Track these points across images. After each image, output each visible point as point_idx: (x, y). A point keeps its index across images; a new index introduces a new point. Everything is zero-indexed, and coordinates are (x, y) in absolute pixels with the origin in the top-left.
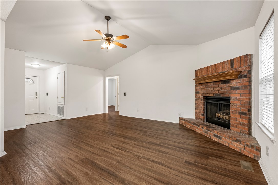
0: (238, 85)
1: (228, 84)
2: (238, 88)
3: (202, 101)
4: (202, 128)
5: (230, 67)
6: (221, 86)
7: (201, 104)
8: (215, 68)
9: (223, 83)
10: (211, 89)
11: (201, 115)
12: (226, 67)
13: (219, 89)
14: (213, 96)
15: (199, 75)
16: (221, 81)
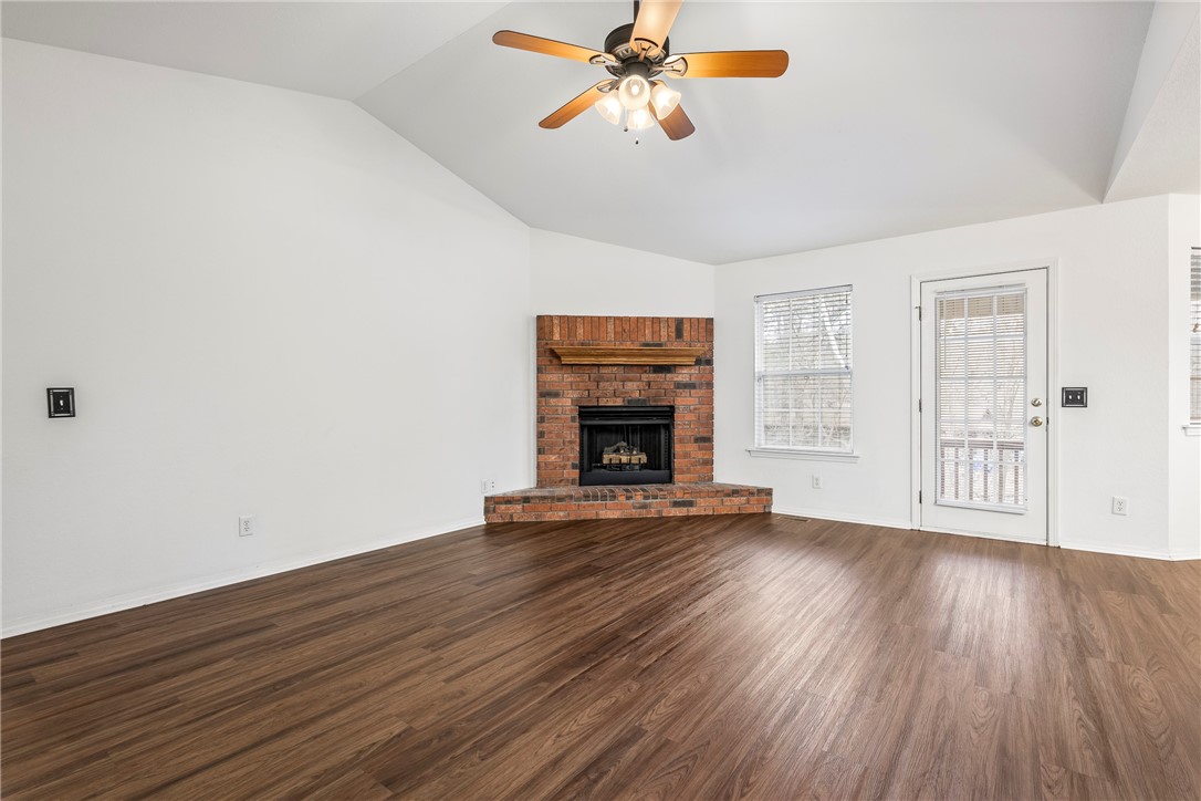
0: (693, 380)
1: (668, 375)
2: (692, 386)
3: (573, 419)
4: (628, 498)
5: (673, 335)
6: (647, 378)
7: (572, 433)
8: (627, 327)
9: (655, 372)
10: (614, 383)
11: (569, 466)
12: (664, 333)
13: (642, 385)
14: (621, 404)
15: (557, 337)
16: (650, 366)
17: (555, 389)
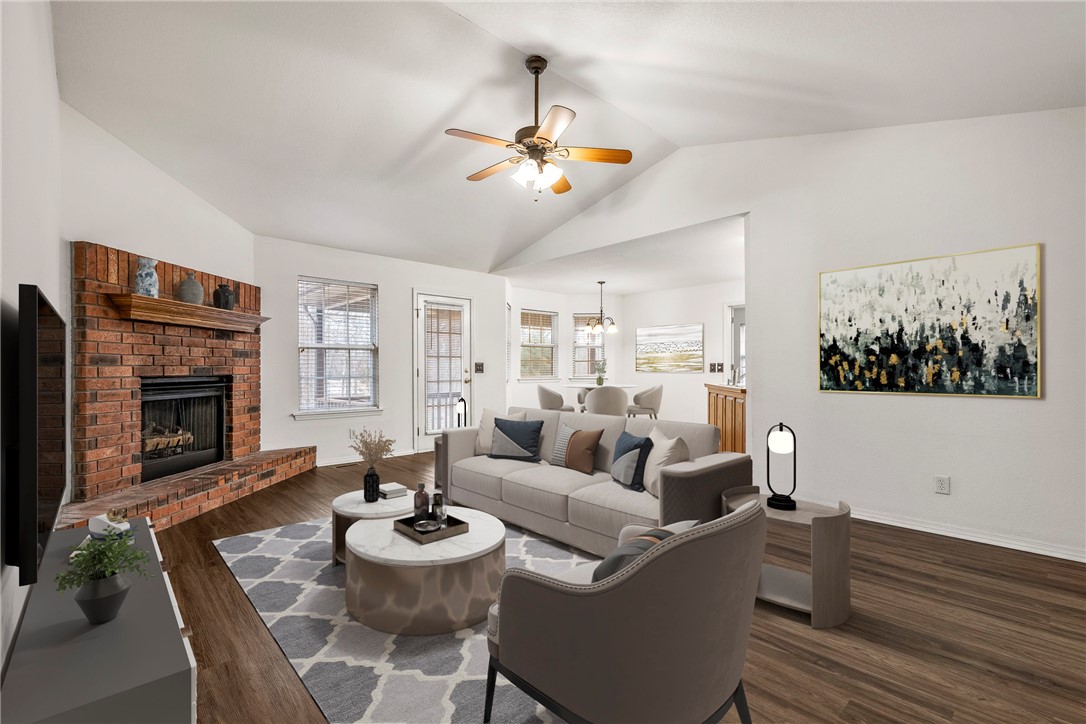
0: (247, 348)
1: (228, 342)
2: (245, 354)
3: (134, 395)
6: (211, 343)
7: (131, 414)
9: (218, 337)
10: (181, 348)
11: (130, 460)
13: (206, 352)
14: (187, 374)
15: (113, 279)
16: (213, 330)
17: (113, 352)
